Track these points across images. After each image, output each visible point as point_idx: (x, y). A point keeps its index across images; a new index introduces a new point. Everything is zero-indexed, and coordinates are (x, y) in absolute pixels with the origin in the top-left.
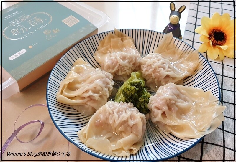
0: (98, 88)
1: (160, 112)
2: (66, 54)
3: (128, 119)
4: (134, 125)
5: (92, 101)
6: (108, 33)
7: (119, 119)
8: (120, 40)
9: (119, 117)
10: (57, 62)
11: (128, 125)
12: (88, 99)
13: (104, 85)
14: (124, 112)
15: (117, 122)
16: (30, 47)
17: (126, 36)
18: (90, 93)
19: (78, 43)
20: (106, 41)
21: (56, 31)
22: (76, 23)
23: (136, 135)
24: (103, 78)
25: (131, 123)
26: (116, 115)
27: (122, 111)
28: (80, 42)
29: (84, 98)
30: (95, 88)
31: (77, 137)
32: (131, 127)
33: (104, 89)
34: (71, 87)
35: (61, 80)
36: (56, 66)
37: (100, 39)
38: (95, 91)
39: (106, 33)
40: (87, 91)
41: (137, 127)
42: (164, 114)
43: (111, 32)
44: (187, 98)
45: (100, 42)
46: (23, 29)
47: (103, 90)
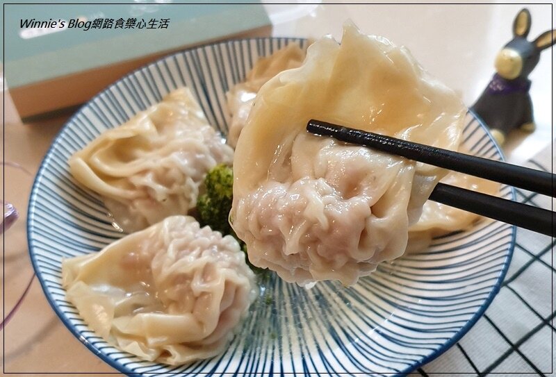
0: (174, 173)
2: (152, 67)
3: (194, 272)
4: (203, 294)
5: (148, 202)
6: (290, 41)
7: (174, 265)
9: (177, 259)
10: (120, 78)
11: (190, 290)
12: (141, 193)
13: (192, 171)
14: (196, 253)
15: (166, 271)
18: (148, 180)
19: (195, 47)
23: (201, 323)
24: (199, 152)
25: (198, 285)
26: (171, 252)
27: (192, 249)
28: (203, 45)
29: (132, 187)
30: (166, 170)
31: (59, 271)
32: (196, 298)
33: (190, 181)
34: (123, 150)
35: (108, 125)
36: (113, 88)
37: (262, 51)
38: (163, 178)
39: (283, 42)
40: (143, 172)
41: (208, 303)
43: (297, 42)
45: (260, 60)
47: (183, 183)
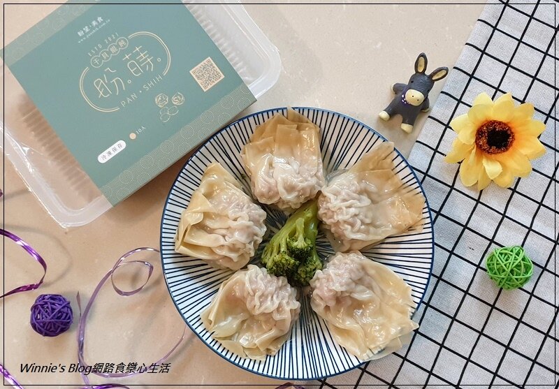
1: (323, 304)
2: (194, 158)
6: (274, 111)
8: (295, 129)
9: (261, 306)
11: (272, 319)
13: (247, 240)
14: (270, 298)
16: (133, 136)
17: (307, 122)
18: (226, 252)
20: (268, 128)
21: (178, 99)
22: (216, 82)
25: (277, 317)
26: (257, 302)
27: (267, 297)
28: (220, 130)
32: (276, 321)
37: (257, 122)
38: (233, 248)
39: (270, 113)
40: (221, 247)
42: (327, 308)
43: (280, 111)
44: (374, 284)
45: (257, 127)
46: (117, 81)
